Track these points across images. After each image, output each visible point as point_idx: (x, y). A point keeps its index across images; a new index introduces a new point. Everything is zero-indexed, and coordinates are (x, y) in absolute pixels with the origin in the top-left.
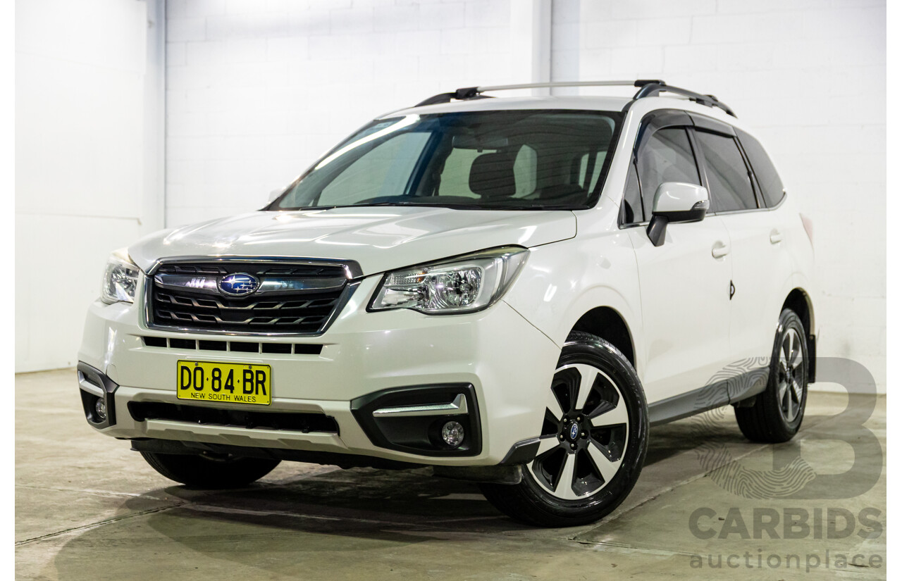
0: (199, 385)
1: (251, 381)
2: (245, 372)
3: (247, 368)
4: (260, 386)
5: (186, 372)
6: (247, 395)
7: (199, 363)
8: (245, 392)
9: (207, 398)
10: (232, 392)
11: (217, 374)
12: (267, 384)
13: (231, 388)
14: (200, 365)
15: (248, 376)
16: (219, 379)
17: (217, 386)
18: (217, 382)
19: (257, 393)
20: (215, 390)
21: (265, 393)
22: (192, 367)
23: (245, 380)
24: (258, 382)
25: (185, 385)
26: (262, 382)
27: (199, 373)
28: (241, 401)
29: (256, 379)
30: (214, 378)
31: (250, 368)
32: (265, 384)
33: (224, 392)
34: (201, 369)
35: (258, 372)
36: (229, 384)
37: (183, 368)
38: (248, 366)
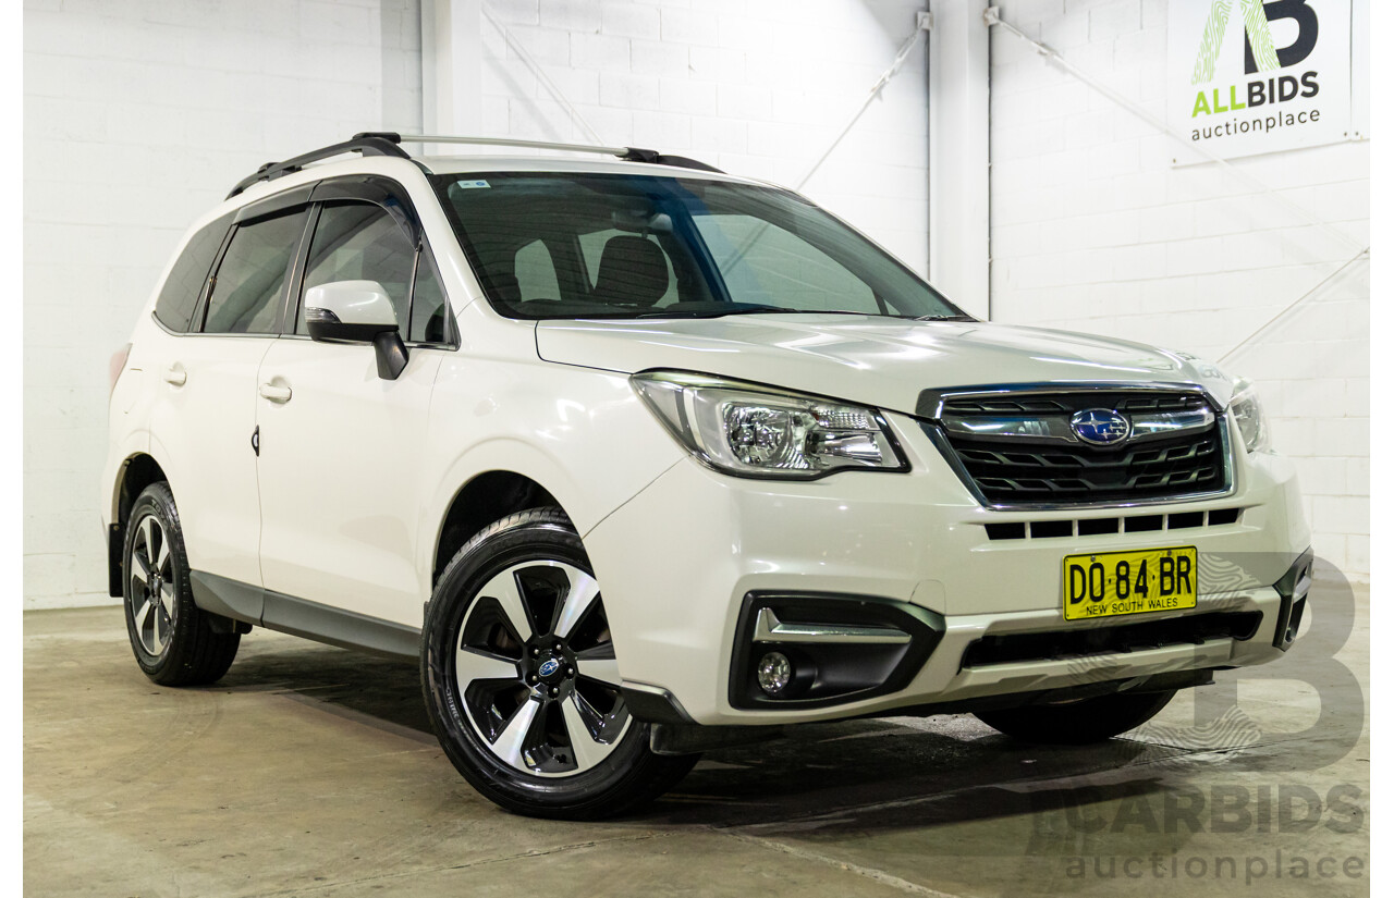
0: (1097, 593)
1: (1170, 574)
2: (1163, 561)
3: (1165, 554)
4: (1183, 579)
5: (1077, 574)
6: (1165, 598)
7: (1097, 557)
8: (1164, 593)
9: (1109, 612)
10: (1145, 596)
11: (1123, 570)
12: (1192, 574)
13: (1142, 590)
14: (1099, 560)
15: (1167, 566)
16: (1126, 578)
17: (1123, 591)
18: (1123, 584)
19: (1179, 592)
20: (1122, 597)
21: (1189, 591)
22: (1086, 564)
23: (1163, 574)
24: (1180, 574)
25: (1077, 596)
26: (1185, 575)
27: (1097, 572)
28: (1158, 609)
29: (1177, 570)
30: (1120, 578)
31: (1169, 553)
32: (1189, 575)
33: (1134, 597)
34: (1099, 566)
35: (1180, 559)
36: (1141, 584)
37: (1074, 568)
38: (1166, 552)
